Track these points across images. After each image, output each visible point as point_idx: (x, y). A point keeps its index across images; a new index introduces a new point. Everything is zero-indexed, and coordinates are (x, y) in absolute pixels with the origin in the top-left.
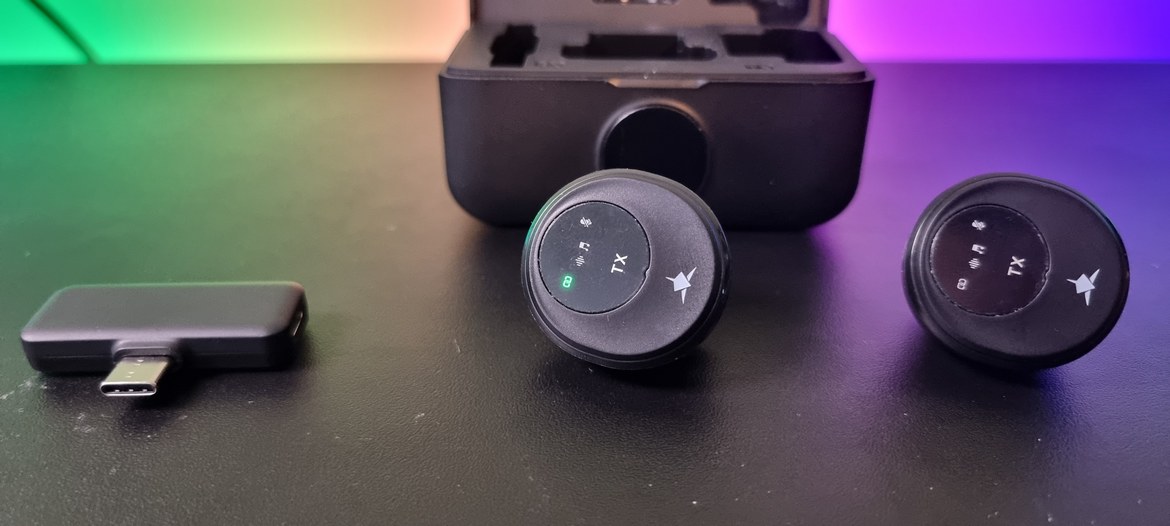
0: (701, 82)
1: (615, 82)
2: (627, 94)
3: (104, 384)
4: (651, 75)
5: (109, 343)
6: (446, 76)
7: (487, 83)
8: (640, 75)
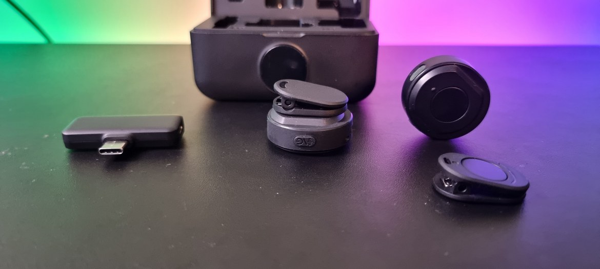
0: (302, 35)
1: (265, 35)
2: (270, 40)
3: (100, 149)
4: (281, 32)
5: (101, 135)
6: (193, 32)
7: (210, 35)
8: (276, 32)
